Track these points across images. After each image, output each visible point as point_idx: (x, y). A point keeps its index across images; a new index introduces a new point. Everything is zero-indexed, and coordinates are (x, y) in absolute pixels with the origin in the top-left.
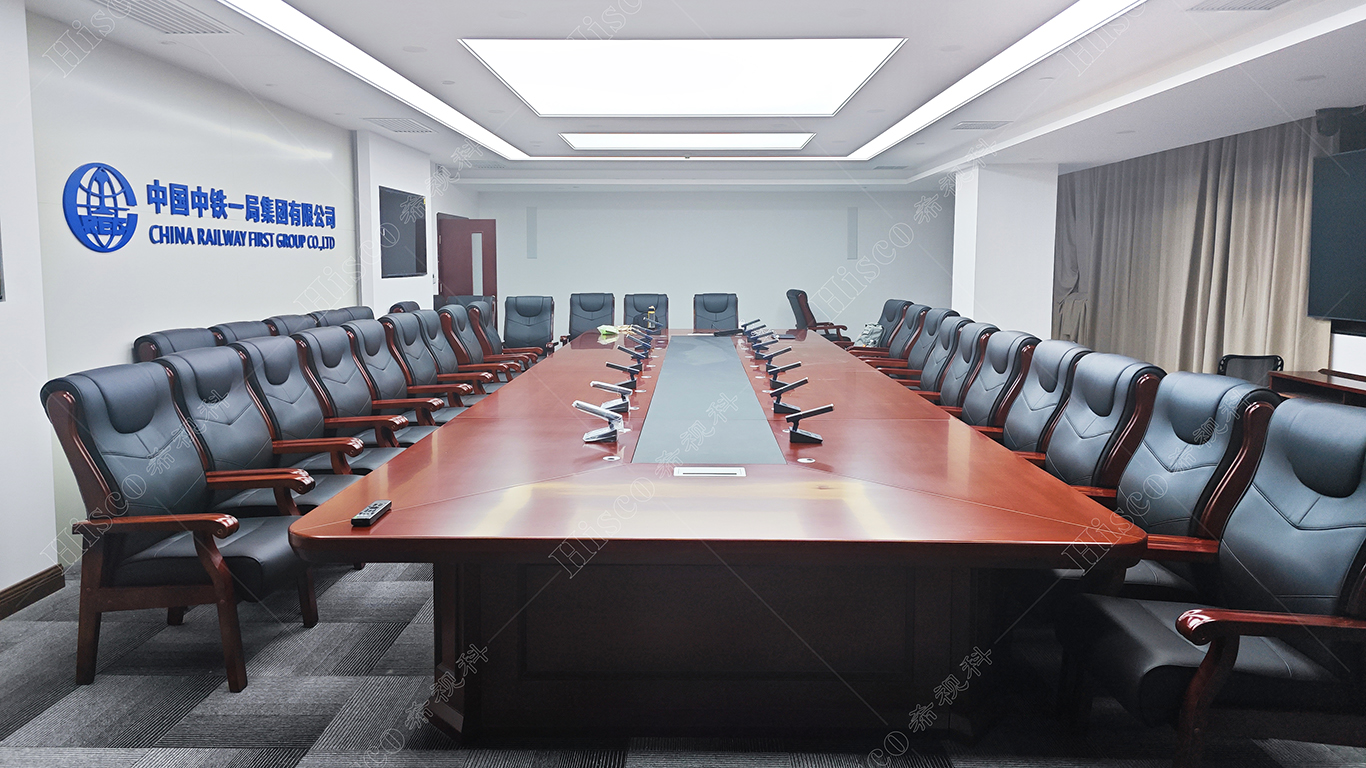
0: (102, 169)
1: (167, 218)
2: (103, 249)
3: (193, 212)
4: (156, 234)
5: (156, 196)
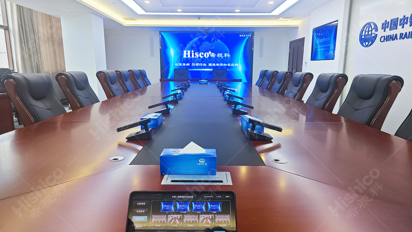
0: (369, 24)
1: (388, 33)
2: (367, 46)
3: (399, 27)
4: (382, 40)
5: (385, 26)
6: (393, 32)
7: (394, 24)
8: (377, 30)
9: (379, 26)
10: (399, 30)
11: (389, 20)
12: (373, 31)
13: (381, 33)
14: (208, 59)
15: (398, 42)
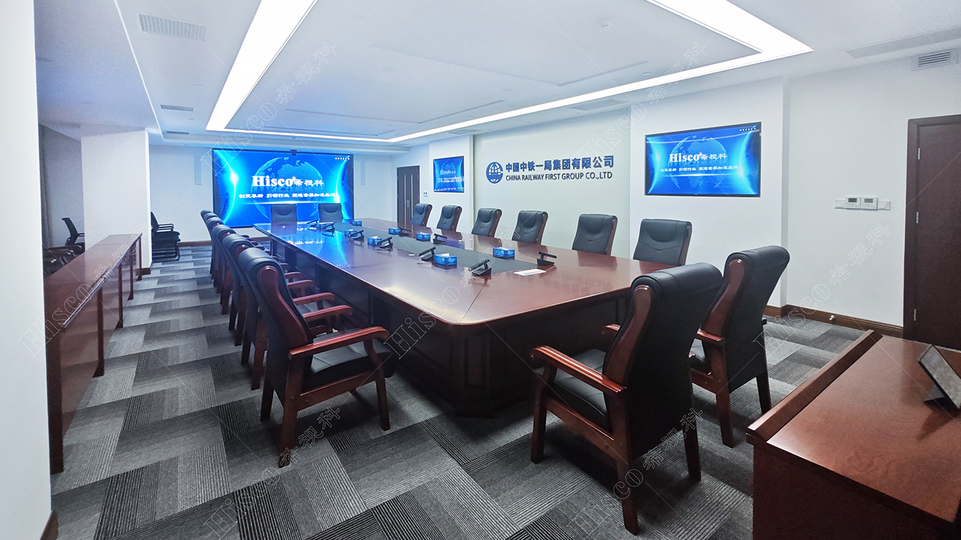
0: (494, 163)
1: (512, 173)
2: (495, 182)
3: (521, 170)
4: (508, 178)
5: (509, 168)
6: (516, 174)
7: (516, 167)
8: (502, 170)
9: (504, 168)
10: (521, 173)
11: (511, 163)
12: (499, 170)
13: (505, 172)
14: (291, 188)
15: (521, 181)
